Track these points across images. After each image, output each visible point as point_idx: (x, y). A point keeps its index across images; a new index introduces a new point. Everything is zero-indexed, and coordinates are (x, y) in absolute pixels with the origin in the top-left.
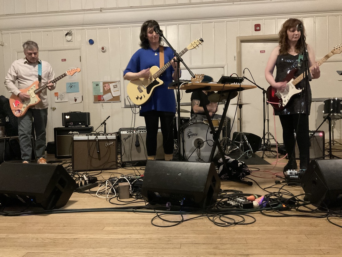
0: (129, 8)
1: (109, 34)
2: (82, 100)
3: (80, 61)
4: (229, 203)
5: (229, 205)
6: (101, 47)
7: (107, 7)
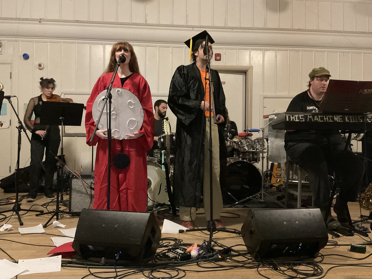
0: (76, 22)
1: (49, 49)
2: (10, 125)
3: (11, 78)
4: (168, 255)
5: (168, 257)
6: (37, 64)
7: (48, 19)
